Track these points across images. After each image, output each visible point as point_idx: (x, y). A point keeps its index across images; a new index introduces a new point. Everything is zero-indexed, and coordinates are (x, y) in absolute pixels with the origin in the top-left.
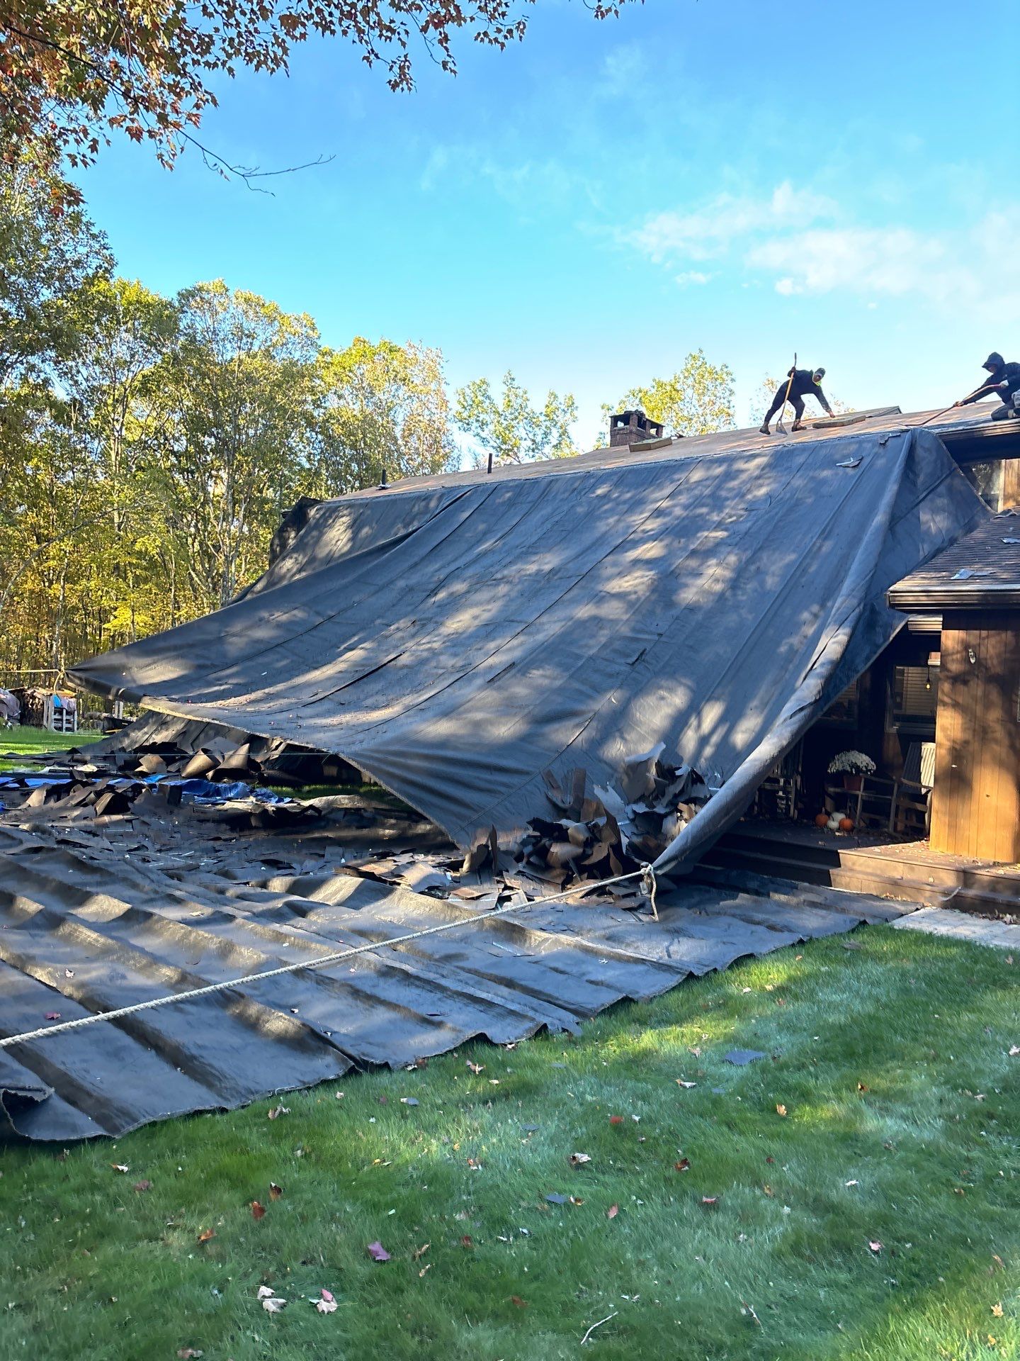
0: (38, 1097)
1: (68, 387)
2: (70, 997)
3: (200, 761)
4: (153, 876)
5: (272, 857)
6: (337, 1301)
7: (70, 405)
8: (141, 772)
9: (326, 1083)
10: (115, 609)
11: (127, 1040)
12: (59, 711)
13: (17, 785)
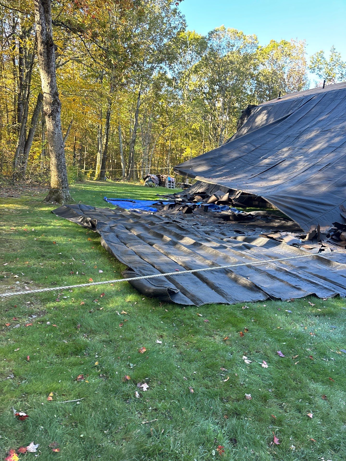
0: (176, 292)
1: (172, 73)
2: (181, 265)
3: (213, 198)
4: (201, 233)
5: (238, 230)
6: (268, 365)
7: (172, 80)
8: (195, 201)
9: (260, 301)
10: (186, 148)
11: (198, 280)
12: (170, 182)
13: (160, 204)
